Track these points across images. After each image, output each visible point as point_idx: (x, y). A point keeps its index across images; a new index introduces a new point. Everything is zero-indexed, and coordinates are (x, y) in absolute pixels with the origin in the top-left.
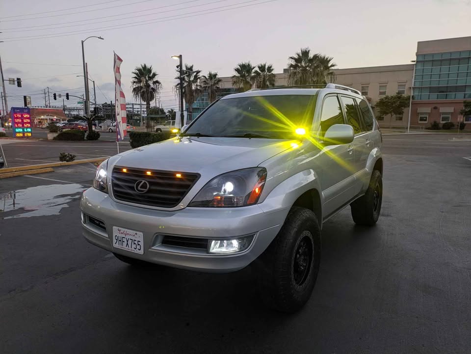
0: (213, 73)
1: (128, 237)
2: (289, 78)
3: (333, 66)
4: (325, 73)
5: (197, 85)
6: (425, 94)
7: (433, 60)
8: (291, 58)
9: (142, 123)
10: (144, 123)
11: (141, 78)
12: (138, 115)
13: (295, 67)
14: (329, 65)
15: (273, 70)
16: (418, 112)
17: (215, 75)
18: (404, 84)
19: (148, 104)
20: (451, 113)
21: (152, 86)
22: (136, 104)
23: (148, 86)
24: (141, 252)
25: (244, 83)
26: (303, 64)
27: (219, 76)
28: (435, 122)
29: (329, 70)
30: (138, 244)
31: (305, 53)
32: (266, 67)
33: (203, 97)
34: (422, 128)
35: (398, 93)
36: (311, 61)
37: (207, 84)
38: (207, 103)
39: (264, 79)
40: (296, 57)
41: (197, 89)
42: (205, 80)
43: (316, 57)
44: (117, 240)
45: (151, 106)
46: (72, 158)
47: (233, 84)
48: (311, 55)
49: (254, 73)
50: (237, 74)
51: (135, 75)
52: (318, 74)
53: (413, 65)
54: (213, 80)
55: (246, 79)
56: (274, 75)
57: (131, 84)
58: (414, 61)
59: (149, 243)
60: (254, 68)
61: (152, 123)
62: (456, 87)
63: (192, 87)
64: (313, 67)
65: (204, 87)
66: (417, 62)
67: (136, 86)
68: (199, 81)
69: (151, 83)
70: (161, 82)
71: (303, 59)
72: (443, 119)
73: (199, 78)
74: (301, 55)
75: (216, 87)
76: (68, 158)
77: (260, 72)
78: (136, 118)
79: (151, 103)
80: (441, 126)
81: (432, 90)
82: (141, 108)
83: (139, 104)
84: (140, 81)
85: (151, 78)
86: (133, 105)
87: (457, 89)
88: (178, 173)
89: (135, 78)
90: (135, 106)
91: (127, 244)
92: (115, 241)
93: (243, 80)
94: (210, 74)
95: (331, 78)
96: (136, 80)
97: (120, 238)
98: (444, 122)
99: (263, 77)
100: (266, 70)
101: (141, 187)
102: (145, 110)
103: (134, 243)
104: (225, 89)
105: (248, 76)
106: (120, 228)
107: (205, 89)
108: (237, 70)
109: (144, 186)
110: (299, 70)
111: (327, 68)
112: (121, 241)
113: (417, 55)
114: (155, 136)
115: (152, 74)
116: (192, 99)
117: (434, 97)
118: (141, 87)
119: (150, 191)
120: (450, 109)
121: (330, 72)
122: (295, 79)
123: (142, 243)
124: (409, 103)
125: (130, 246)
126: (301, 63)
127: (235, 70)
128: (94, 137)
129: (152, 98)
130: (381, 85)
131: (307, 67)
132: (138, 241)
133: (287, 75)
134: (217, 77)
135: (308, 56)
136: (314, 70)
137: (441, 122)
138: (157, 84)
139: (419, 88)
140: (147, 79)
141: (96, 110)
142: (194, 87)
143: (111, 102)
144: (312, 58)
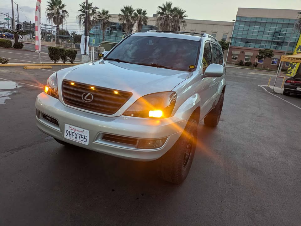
0: (106, 10)
1: (76, 132)
2: (157, 21)
3: (185, 16)
4: (180, 20)
5: (94, 17)
6: (238, 42)
7: (245, 21)
8: (160, 7)
9: (52, 40)
10: (54, 40)
11: (54, 7)
12: (49, 33)
13: (161, 14)
14: (183, 16)
15: (146, 14)
16: (232, 53)
17: (107, 12)
18: (227, 34)
19: (58, 26)
20: (251, 56)
21: (61, 13)
22: (48, 25)
23: (58, 13)
24: (87, 143)
25: (126, 21)
26: (167, 13)
27: (109, 13)
28: (241, 61)
29: (183, 19)
30: (85, 138)
31: (169, 5)
32: (142, 11)
33: (97, 27)
34: (234, 64)
35: (223, 40)
36: (172, 11)
37: (101, 17)
38: (100, 31)
39: (140, 19)
40: (163, 7)
41: (93, 21)
42: (99, 14)
43: (175, 9)
44: (68, 133)
45: (60, 28)
46: (6, 62)
47: (119, 20)
48: (172, 7)
49: (134, 14)
50: (122, 13)
51: (49, 4)
52: (175, 21)
53: (234, 22)
54: (105, 16)
55: (128, 17)
56: (147, 18)
57: (46, 10)
58: (235, 20)
59: (93, 138)
60: (134, 10)
61: (60, 41)
62: (256, 40)
63: (90, 19)
64: (173, 16)
65: (99, 19)
66: (236, 21)
67: (49, 12)
68: (95, 14)
69: (60, 11)
70: (68, 11)
71: (167, 9)
72: (246, 59)
73: (96, 12)
74: (166, 6)
75: (107, 21)
76: (3, 61)
77: (138, 14)
78: (48, 35)
79: (60, 26)
80: (244, 64)
81: (242, 40)
82: (52, 29)
83: (50, 26)
84: (52, 9)
85: (60, 8)
86: (46, 25)
87: (257, 41)
88: (116, 90)
89: (49, 6)
90: (47, 27)
91: (76, 137)
92: (66, 134)
93: (126, 18)
94: (103, 11)
95: (183, 25)
96: (50, 8)
97: (70, 132)
98: (246, 61)
99: (139, 18)
100: (142, 13)
101: (87, 98)
102: (55, 30)
103: (82, 137)
104: (113, 23)
105: (130, 16)
106: (71, 126)
107: (99, 21)
108: (123, 11)
109: (89, 97)
110: (163, 16)
111: (181, 17)
112: (71, 134)
113: (237, 17)
114: (67, 52)
115: (62, 5)
116: (89, 27)
117: (243, 45)
118: (54, 14)
119: (93, 101)
120: (251, 54)
121: (183, 20)
122: (161, 22)
123: (88, 138)
124: (228, 47)
125: (78, 139)
126: (165, 12)
127: (121, 10)
128: (19, 46)
129: (61, 22)
130: (213, 33)
131: (169, 15)
132: (85, 136)
133: (155, 19)
134: (108, 13)
135: (171, 8)
136: (173, 17)
137: (245, 61)
138: (65, 13)
139: (235, 38)
140: (58, 8)
141: (19, 26)
142: (91, 19)
143: (31, 21)
144: (173, 9)
